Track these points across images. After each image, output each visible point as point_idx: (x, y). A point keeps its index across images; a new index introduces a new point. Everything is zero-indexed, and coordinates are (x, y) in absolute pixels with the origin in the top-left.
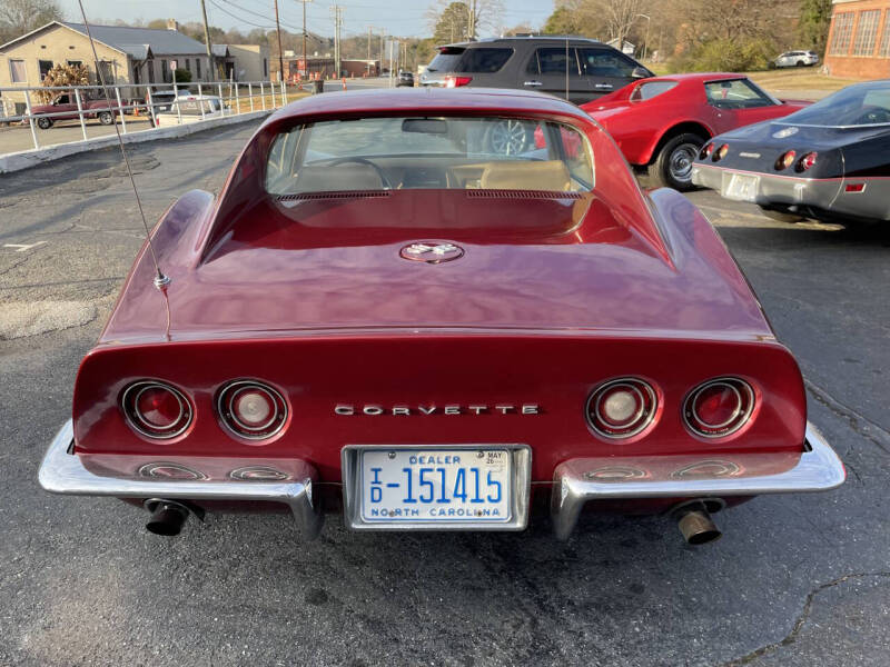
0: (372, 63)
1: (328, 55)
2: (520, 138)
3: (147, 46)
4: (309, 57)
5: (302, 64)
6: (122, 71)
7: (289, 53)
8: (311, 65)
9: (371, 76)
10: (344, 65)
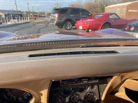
0: (43, 15)
1: (37, 15)
2: (70, 26)
3: (7, 13)
4: (34, 15)
5: (33, 16)
6: (4, 16)
7: (31, 14)
8: (34, 16)
9: (43, 17)
10: (39, 16)
